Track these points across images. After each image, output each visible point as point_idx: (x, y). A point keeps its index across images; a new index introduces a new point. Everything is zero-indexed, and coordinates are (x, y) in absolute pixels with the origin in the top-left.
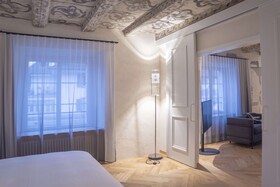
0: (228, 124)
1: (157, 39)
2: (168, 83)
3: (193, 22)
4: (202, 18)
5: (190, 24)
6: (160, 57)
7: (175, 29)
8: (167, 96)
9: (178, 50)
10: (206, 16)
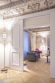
0: (27, 54)
1: (4, 19)
2: (10, 38)
3: (23, 15)
4: (27, 14)
5: (21, 15)
6: (5, 27)
7: (14, 16)
8: (9, 44)
9: (15, 25)
10: (29, 13)
